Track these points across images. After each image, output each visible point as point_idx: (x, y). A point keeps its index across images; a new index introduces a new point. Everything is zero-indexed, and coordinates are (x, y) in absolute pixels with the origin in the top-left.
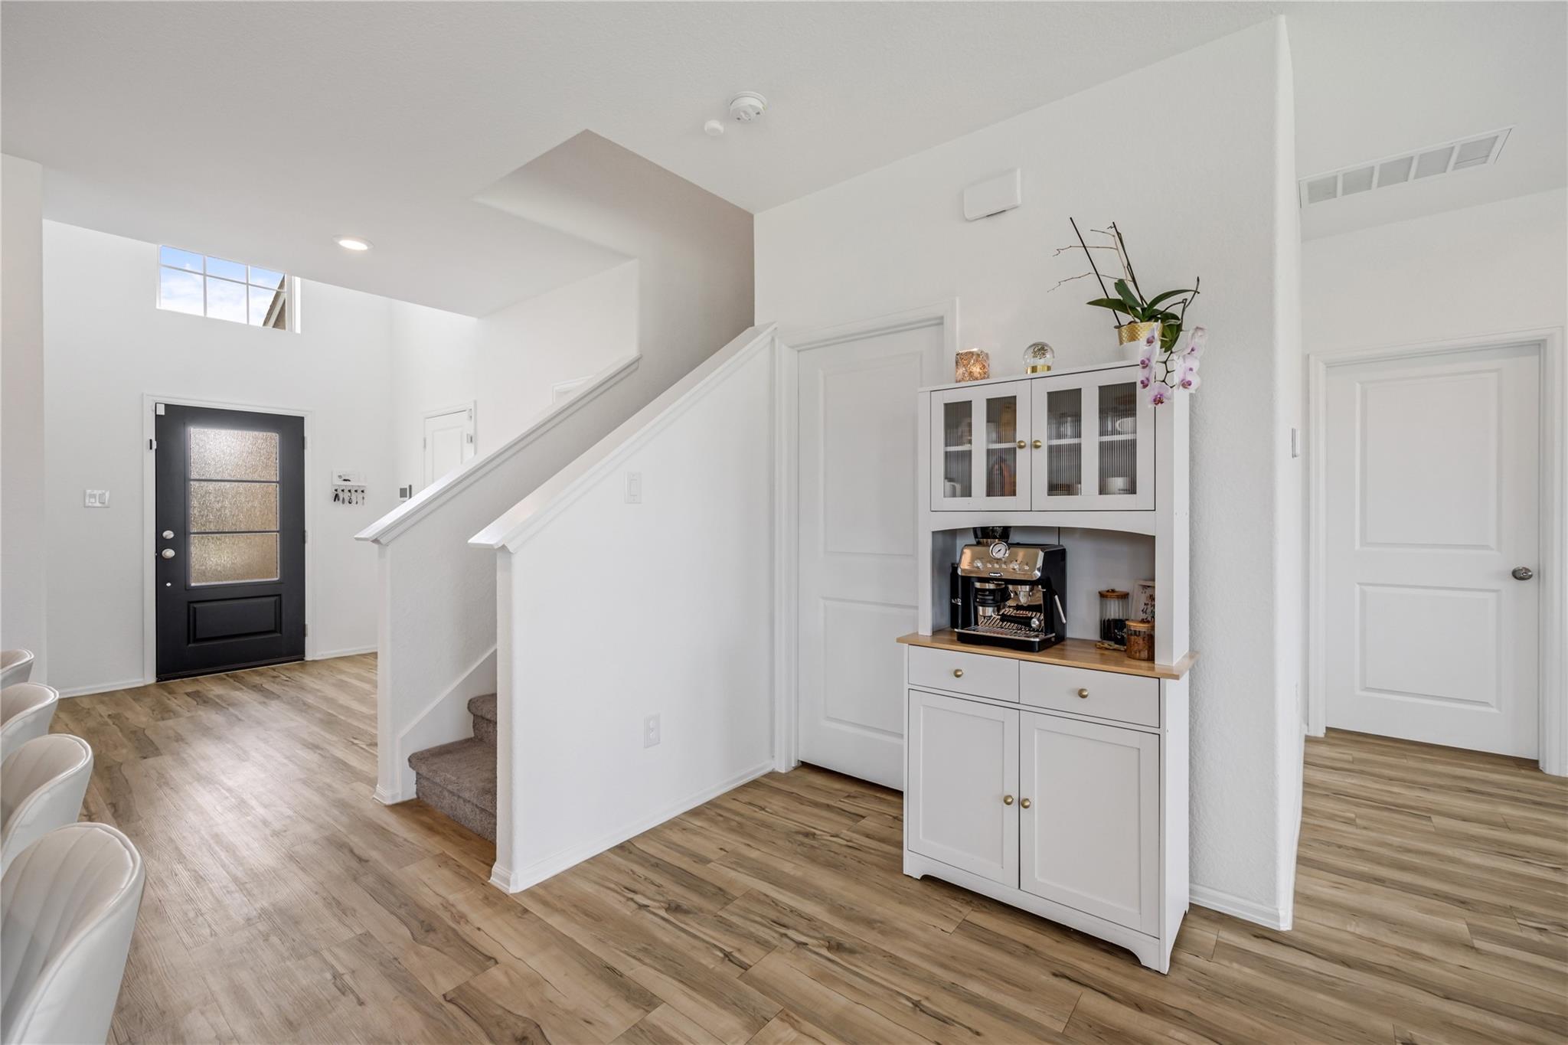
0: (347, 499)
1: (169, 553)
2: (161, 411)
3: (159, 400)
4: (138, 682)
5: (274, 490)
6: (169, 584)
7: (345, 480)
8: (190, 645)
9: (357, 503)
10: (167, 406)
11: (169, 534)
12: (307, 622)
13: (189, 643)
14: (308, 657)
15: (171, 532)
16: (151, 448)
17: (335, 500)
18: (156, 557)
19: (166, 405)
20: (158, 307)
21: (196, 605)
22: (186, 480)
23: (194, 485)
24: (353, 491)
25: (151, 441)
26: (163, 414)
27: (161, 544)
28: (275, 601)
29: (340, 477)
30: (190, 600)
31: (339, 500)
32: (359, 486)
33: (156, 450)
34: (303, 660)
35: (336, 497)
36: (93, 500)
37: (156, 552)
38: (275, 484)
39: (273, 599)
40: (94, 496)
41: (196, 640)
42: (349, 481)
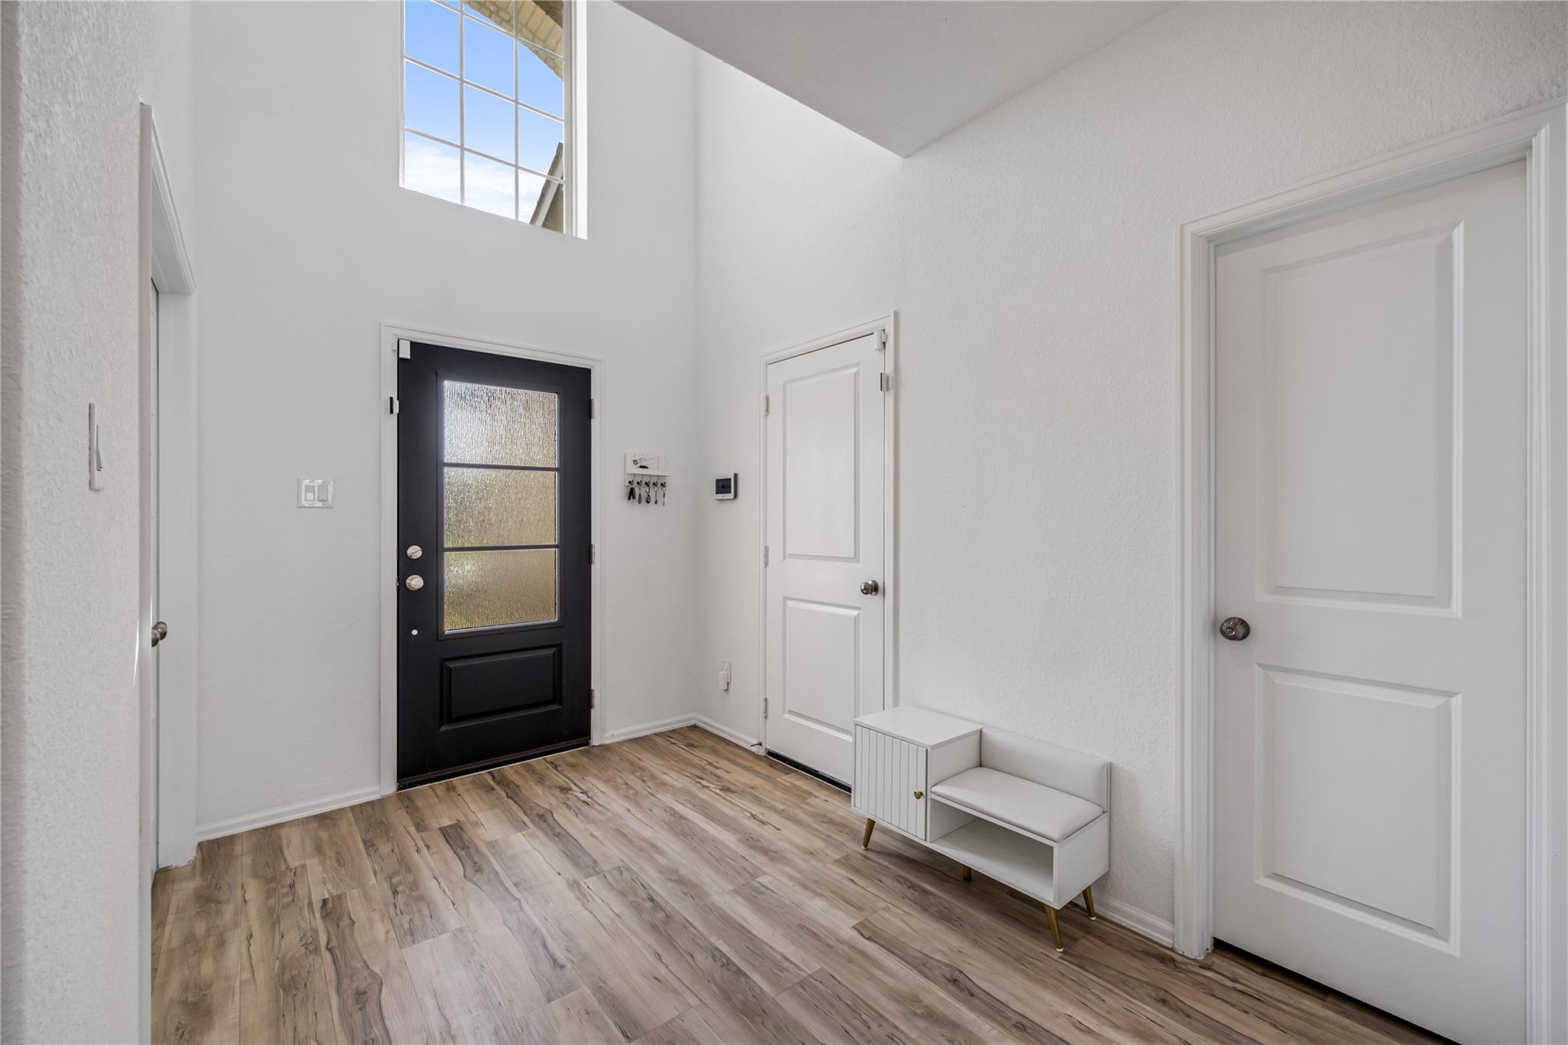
0: (644, 495)
1: (416, 582)
2: (406, 354)
3: (403, 334)
4: (372, 793)
5: (551, 480)
6: (415, 632)
7: (642, 467)
8: (443, 728)
9: (656, 503)
10: (414, 346)
11: (415, 551)
12: (595, 685)
13: (441, 725)
14: (596, 739)
15: (419, 548)
16: (392, 412)
17: (629, 499)
18: (398, 587)
19: (412, 343)
20: (401, 185)
21: (452, 665)
22: (438, 465)
23: (449, 473)
24: (651, 485)
25: (391, 399)
26: (409, 357)
27: (406, 567)
28: (554, 654)
29: (635, 462)
30: (443, 657)
31: (634, 498)
32: (658, 476)
33: (398, 415)
34: (588, 744)
35: (631, 494)
36: (310, 496)
37: (398, 581)
38: (553, 473)
39: (551, 651)
40: (310, 489)
41: (452, 720)
42: (647, 468)
